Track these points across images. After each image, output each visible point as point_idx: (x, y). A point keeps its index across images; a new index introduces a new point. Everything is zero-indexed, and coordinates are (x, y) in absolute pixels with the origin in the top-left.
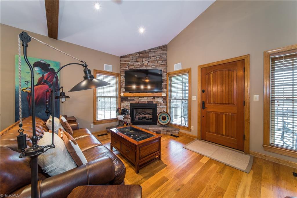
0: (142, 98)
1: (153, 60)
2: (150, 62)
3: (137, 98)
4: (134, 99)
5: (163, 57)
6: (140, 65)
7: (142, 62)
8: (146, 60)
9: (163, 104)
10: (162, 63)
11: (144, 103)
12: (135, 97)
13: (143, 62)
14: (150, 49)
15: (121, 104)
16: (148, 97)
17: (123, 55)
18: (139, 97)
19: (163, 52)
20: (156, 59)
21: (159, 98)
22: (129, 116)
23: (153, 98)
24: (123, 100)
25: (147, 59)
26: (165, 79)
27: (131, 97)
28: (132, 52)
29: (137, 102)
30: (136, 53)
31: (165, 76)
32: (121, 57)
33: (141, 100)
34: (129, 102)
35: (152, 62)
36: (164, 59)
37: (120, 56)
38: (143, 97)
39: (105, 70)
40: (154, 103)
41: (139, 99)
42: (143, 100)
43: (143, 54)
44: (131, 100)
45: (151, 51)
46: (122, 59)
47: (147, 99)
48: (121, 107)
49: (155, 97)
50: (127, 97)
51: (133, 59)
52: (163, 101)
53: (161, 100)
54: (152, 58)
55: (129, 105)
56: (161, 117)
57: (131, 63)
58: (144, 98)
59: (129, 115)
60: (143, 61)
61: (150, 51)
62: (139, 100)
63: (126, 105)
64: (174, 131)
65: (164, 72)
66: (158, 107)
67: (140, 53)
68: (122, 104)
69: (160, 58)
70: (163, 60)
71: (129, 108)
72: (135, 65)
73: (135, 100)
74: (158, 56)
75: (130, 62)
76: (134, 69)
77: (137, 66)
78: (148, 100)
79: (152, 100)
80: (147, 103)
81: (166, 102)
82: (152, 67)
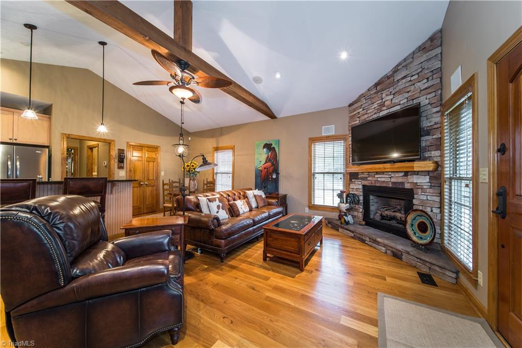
0: (381, 176)
1: (404, 86)
2: (396, 95)
3: (373, 174)
4: (366, 178)
5: (428, 69)
6: (378, 107)
7: (381, 101)
8: (389, 93)
9: (428, 190)
10: (426, 85)
11: (384, 185)
12: (369, 172)
13: (384, 100)
14: (396, 66)
15: (349, 185)
16: (392, 172)
17: (351, 102)
18: (376, 172)
19: (427, 56)
20: (410, 81)
21: (418, 174)
22: (359, 208)
23: (403, 176)
24: (354, 179)
25: (391, 89)
26: (436, 124)
27: (363, 172)
28: (363, 90)
29: (372, 183)
30: (370, 88)
31: (434, 115)
32: (350, 105)
33: (379, 179)
34: (360, 183)
35: (399, 92)
36: (432, 71)
37: (348, 105)
38: (383, 173)
39: (323, 134)
40: (407, 186)
41: (376, 176)
42: (383, 179)
43: (383, 84)
44: (363, 179)
45: (399, 68)
46: (351, 108)
47: (390, 178)
48: (350, 189)
49: (408, 172)
50: (358, 173)
51: (366, 101)
52: (429, 184)
53: (424, 180)
54: (400, 83)
55: (361, 187)
56: (417, 223)
57: (363, 110)
58: (384, 176)
59: (361, 207)
60: (382, 99)
61: (396, 70)
62: (375, 179)
63: (357, 187)
64: (437, 268)
65: (434, 105)
66: (415, 196)
67: (376, 85)
68: (352, 186)
69: (420, 74)
70: (430, 74)
71: (360, 193)
72: (368, 112)
73: (369, 179)
74: (413, 74)
75: (361, 110)
76: (367, 119)
77: (372, 111)
78: (393, 180)
79: (400, 180)
80: (391, 186)
81: (441, 186)
82: (400, 104)
